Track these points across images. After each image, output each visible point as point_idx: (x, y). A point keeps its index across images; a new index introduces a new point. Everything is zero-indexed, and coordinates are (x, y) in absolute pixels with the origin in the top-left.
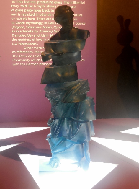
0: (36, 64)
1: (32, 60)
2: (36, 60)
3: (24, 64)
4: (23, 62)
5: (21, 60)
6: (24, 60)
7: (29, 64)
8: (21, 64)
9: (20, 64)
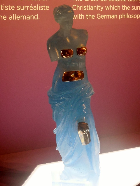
0: (113, 17)
1: (107, 8)
2: (114, 8)
3: (93, 17)
4: (92, 12)
5: (88, 8)
6: (92, 8)
7: (102, 17)
8: (88, 16)
9: (85, 17)
